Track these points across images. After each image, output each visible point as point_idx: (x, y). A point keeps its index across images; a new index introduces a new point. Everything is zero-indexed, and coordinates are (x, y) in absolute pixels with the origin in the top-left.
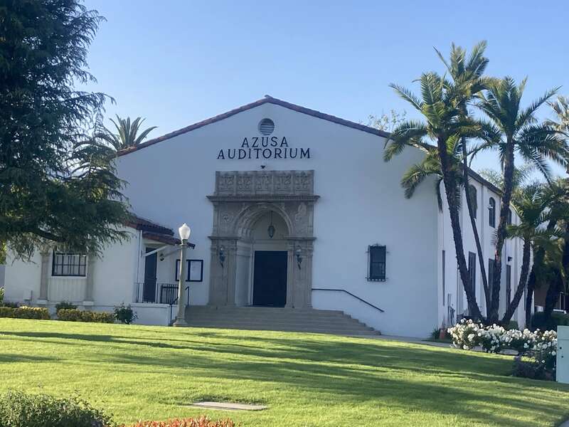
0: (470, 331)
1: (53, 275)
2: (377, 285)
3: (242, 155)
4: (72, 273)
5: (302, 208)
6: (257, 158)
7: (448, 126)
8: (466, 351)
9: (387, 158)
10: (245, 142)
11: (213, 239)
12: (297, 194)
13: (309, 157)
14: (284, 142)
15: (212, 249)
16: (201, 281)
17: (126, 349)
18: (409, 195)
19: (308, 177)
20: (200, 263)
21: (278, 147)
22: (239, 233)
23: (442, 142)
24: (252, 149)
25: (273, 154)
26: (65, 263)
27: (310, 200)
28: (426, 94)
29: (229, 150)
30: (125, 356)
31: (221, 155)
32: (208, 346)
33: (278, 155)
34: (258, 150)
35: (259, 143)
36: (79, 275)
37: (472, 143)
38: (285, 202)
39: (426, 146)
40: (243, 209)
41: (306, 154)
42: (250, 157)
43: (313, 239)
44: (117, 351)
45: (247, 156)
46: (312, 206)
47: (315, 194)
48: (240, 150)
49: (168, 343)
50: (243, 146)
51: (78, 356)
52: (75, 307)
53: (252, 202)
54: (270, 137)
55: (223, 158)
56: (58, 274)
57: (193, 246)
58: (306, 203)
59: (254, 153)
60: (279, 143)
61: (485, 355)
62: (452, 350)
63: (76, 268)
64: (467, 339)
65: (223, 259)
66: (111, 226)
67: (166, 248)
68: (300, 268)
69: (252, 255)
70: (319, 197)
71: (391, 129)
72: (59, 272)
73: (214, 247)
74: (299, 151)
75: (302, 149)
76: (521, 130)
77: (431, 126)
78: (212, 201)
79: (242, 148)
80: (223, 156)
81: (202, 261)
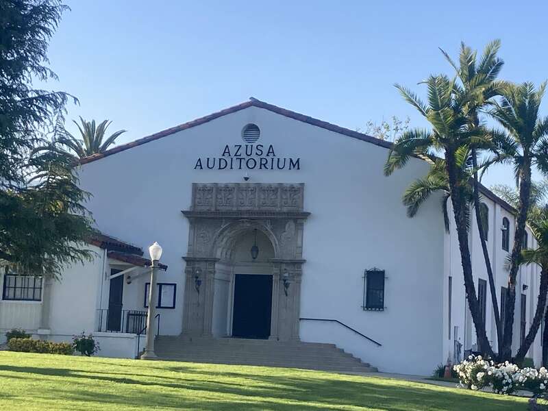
0: (479, 369)
1: (4, 298)
2: (375, 315)
3: (223, 165)
4: (25, 297)
5: (291, 226)
6: (240, 168)
7: (458, 135)
8: (474, 392)
9: (388, 172)
10: (226, 151)
11: (188, 260)
12: (285, 210)
13: (299, 168)
14: (271, 150)
15: (187, 272)
16: (174, 307)
17: (85, 385)
18: (412, 213)
19: (296, 191)
20: (173, 287)
21: (264, 156)
22: (218, 255)
23: (450, 154)
24: (235, 158)
25: (258, 164)
26: (19, 285)
27: (299, 217)
28: (433, 99)
29: (208, 159)
30: (84, 393)
31: (199, 165)
32: (180, 383)
33: (263, 165)
34: (241, 159)
35: (242, 151)
36: (33, 300)
37: (484, 155)
38: (271, 219)
39: (432, 157)
40: (223, 227)
41: (295, 164)
42: (231, 168)
43: (302, 262)
44: (75, 387)
45: (229, 166)
46: (302, 225)
47: (305, 211)
48: (220, 159)
49: (135, 378)
50: (223, 155)
51: (31, 391)
52: (29, 336)
53: (234, 219)
54: (255, 145)
55: (201, 168)
56: (10, 297)
57: (165, 268)
58: (295, 221)
59: (236, 163)
60: (265, 152)
61: (495, 396)
62: (458, 390)
63: (31, 291)
64: (475, 378)
65: (199, 283)
66: (72, 244)
67: (134, 270)
68: (287, 295)
69: (232, 279)
70: (309, 214)
71: (393, 137)
72: (11, 295)
73: (189, 269)
74: (288, 162)
75: (291, 161)
76: (540, 142)
77: (437, 136)
78: (188, 217)
79: (223, 157)
80: (201, 165)
81: (175, 285)
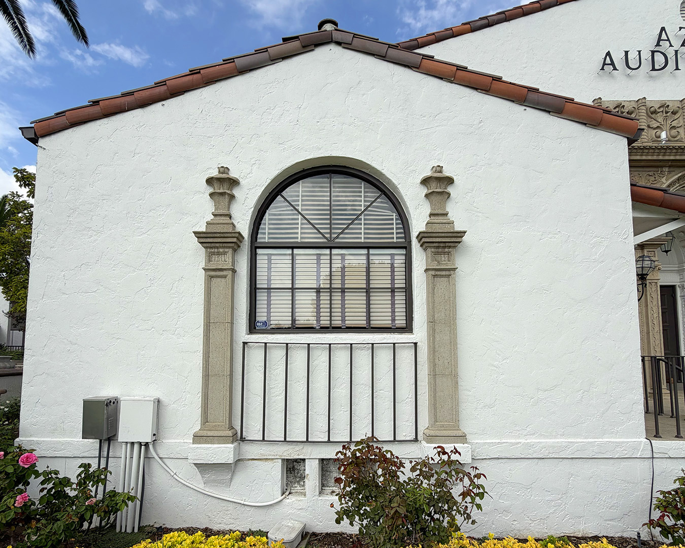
1: (251, 329)
3: (660, 59)
10: (663, 37)
24: (682, 51)
29: (627, 53)
31: (608, 62)
40: (668, 182)
42: (677, 68)
45: (672, 64)
48: (653, 52)
50: (658, 45)
55: (615, 69)
63: (356, 300)
79: (657, 49)
80: (612, 64)
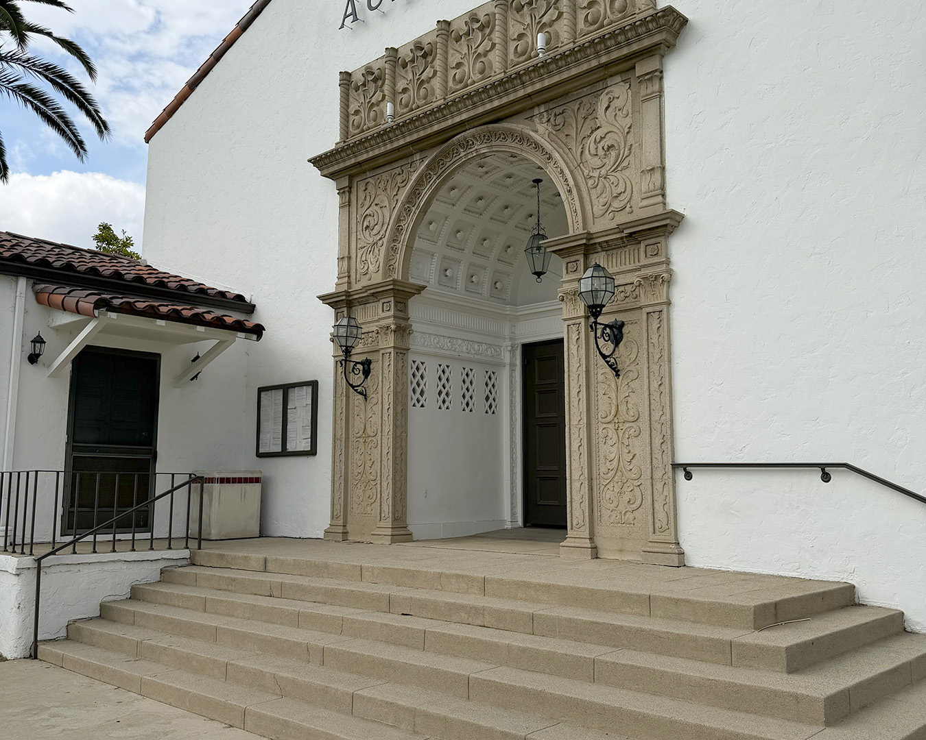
16: (313, 452)
20: (310, 389)
38: (545, 100)
40: (414, 177)
43: (669, 224)
65: (365, 369)
68: (616, 375)
69: (515, 360)
78: (332, 175)
81: (314, 385)
